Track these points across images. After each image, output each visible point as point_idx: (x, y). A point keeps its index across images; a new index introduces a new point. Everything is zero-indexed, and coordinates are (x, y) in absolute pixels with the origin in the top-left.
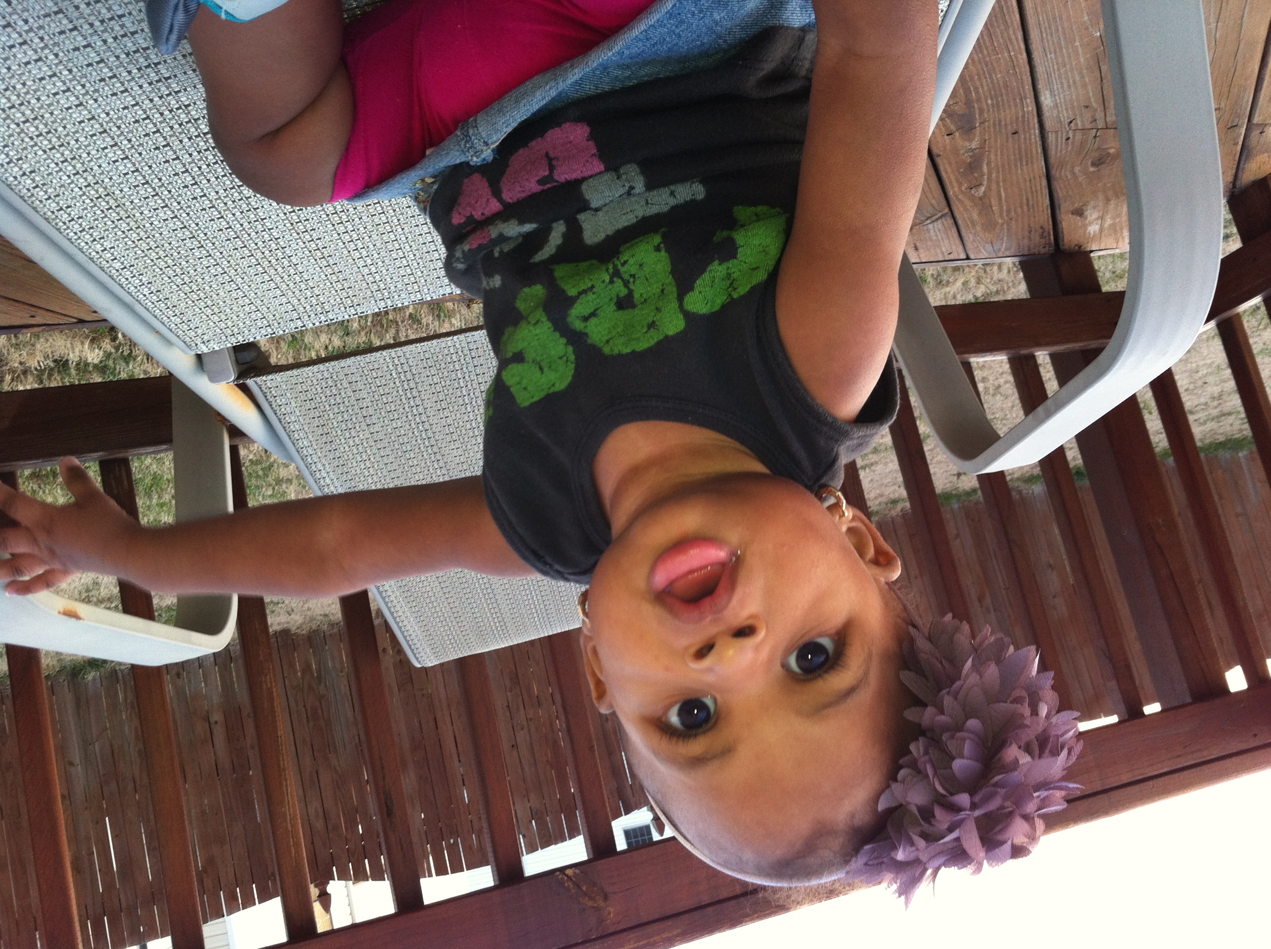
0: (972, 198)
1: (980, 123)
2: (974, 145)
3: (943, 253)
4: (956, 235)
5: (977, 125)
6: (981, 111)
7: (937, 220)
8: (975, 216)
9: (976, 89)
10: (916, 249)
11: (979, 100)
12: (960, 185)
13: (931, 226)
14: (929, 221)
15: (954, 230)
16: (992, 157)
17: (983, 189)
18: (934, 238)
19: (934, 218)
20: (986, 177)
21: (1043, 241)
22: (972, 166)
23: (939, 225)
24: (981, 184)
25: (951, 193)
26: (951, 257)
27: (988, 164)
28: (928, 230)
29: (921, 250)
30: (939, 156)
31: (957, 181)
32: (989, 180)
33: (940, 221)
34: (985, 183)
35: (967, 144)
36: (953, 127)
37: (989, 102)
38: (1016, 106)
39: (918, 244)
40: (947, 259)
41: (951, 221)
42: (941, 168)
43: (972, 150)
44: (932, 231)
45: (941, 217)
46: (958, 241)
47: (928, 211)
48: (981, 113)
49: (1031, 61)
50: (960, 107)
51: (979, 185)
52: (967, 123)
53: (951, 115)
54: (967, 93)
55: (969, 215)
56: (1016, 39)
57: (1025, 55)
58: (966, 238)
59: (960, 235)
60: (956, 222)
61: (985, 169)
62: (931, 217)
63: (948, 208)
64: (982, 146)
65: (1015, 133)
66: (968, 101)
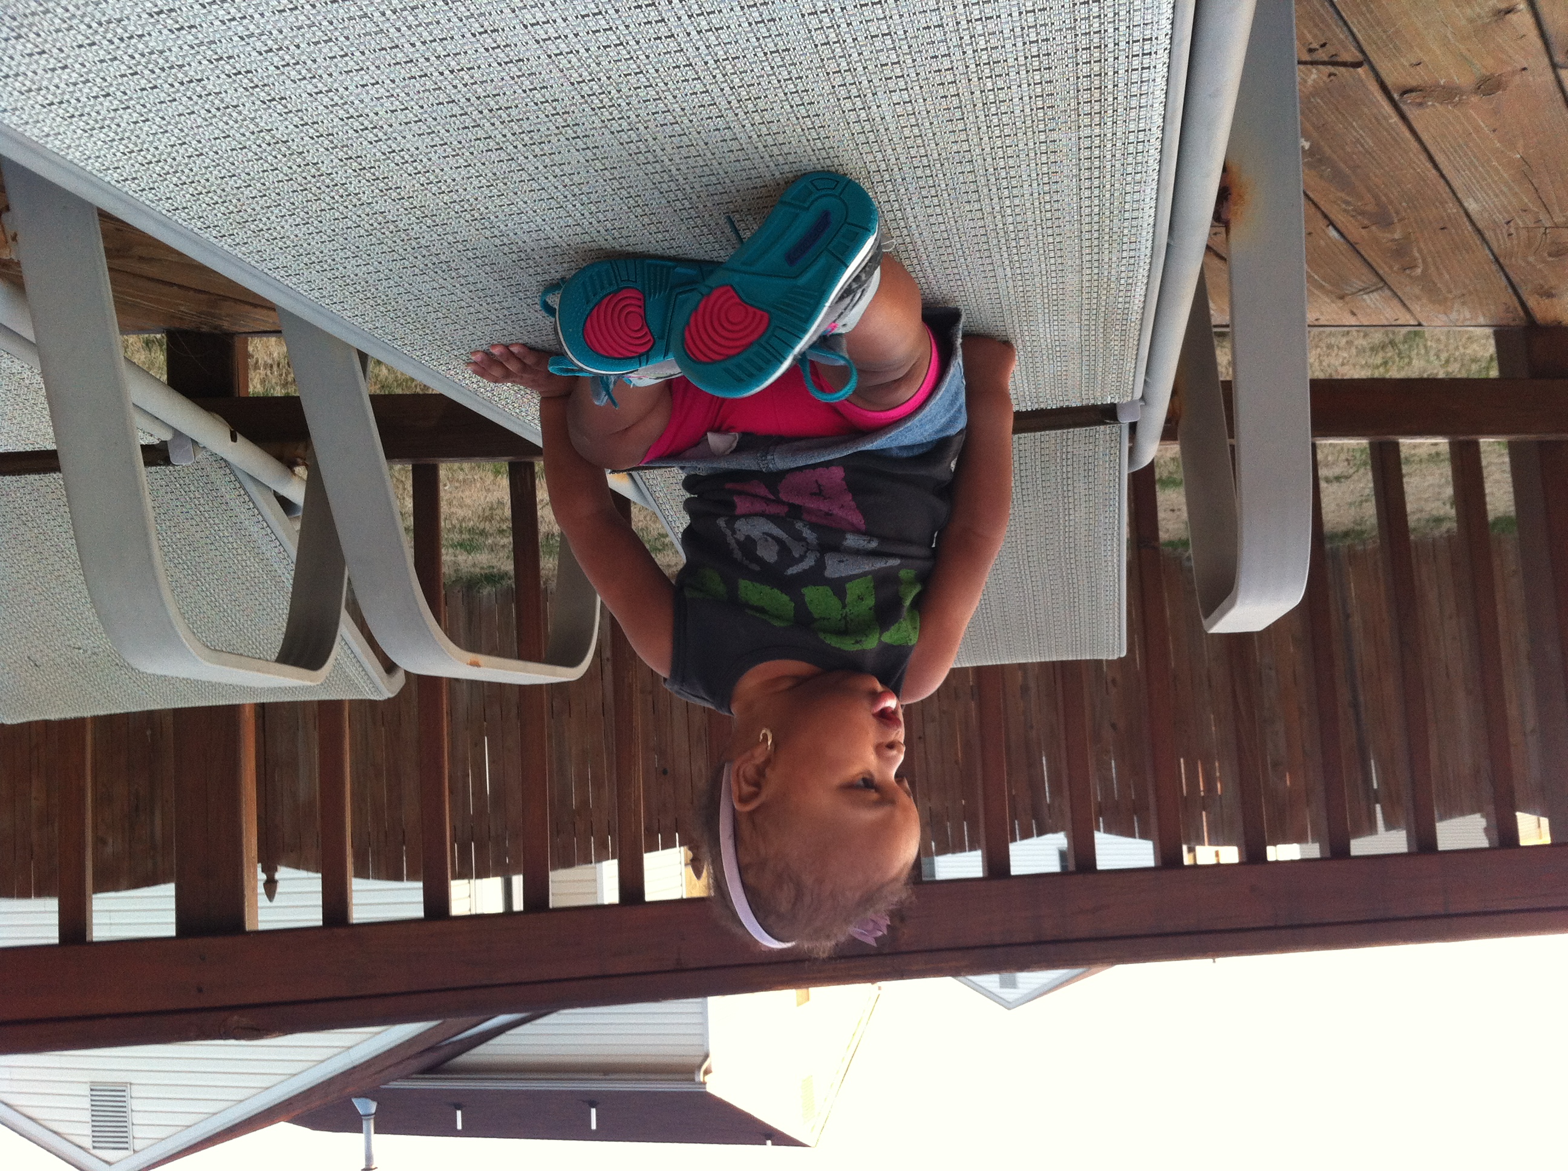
0: (1410, 276)
1: (1400, 220)
2: (1397, 236)
3: (1387, 319)
4: (1399, 305)
5: (1396, 220)
6: (1397, 211)
7: (1372, 291)
8: (1417, 291)
9: (1386, 195)
10: (1353, 314)
11: (1391, 202)
12: (1391, 267)
13: (1365, 297)
14: (1362, 293)
15: (1396, 302)
16: (1422, 245)
17: (1419, 271)
18: (1372, 306)
19: (1368, 290)
20: (1420, 261)
21: (1511, 315)
22: (1401, 252)
24: (1416, 266)
25: (1381, 272)
26: (1398, 322)
27: (1420, 251)
28: (1364, 300)
29: (1359, 316)
30: (1357, 243)
31: (1385, 263)
32: (1424, 261)
33: (1375, 294)
34: (1421, 265)
35: (1388, 235)
36: (1366, 222)
37: (1404, 204)
38: (1437, 208)
39: (1355, 311)
40: (1394, 323)
41: (1387, 292)
42: (1363, 253)
43: (1394, 240)
44: (1368, 301)
45: (1377, 290)
46: (1403, 310)
47: (1358, 284)
48: (1397, 213)
49: (1443, 176)
50: (1371, 208)
51: (1413, 267)
52: (1383, 219)
53: (1363, 213)
54: (1376, 197)
55: (1409, 290)
56: (1420, 160)
57: (1434, 171)
58: (1412, 308)
59: (1404, 305)
60: (1395, 294)
61: (1417, 255)
62: (1363, 290)
63: (1382, 282)
64: (1407, 237)
65: (1443, 228)
66: (1378, 203)
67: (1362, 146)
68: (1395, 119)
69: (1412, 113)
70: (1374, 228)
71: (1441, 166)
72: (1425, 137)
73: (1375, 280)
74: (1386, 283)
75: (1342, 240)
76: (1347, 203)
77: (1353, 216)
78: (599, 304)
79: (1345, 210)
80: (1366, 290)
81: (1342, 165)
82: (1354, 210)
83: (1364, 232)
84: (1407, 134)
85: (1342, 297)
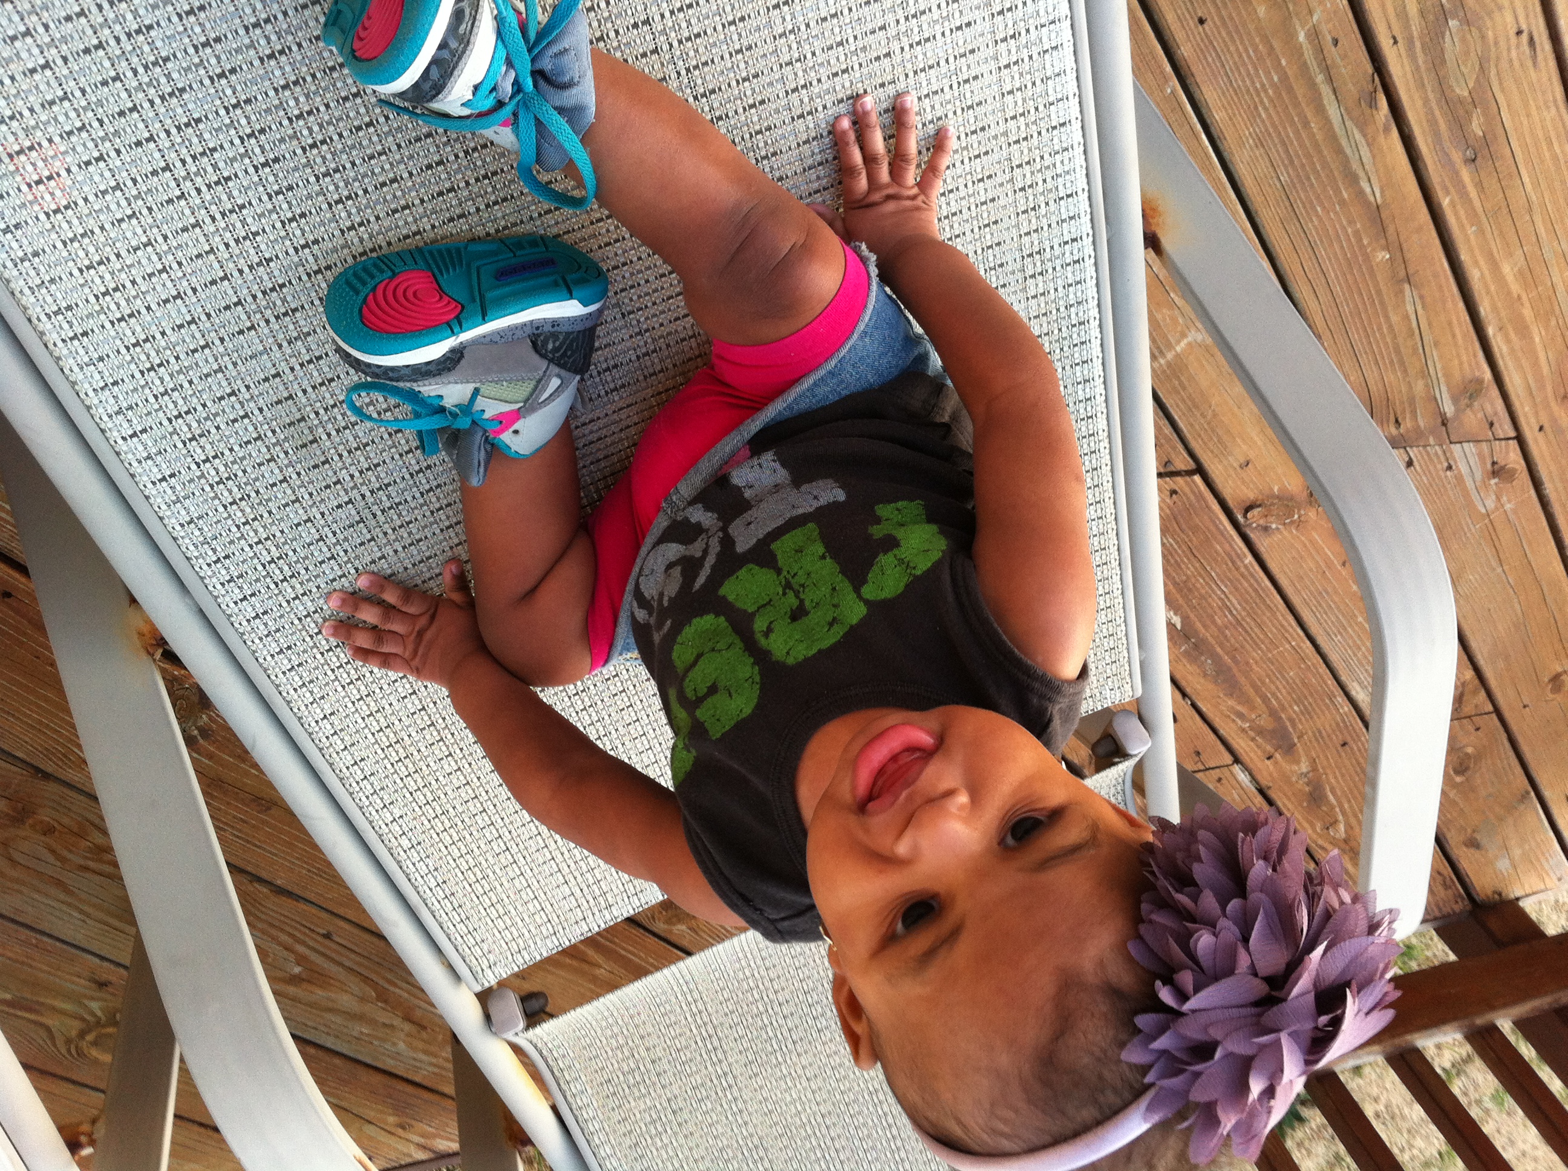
0: (1334, 843)
1: (1299, 738)
2: (1304, 767)
5: (1296, 740)
6: (1292, 722)
9: (1273, 694)
11: (1283, 709)
12: (1313, 826)
16: (1333, 781)
17: (1342, 827)
20: (1337, 810)
21: (1450, 892)
22: (1315, 797)
24: (1336, 822)
27: (1333, 791)
30: (1269, 788)
31: (1305, 819)
32: (1344, 813)
34: (1341, 818)
35: (1295, 767)
36: (1269, 748)
37: (1296, 708)
38: (1328, 708)
42: (1282, 806)
43: (1305, 775)
48: (1294, 726)
49: (1320, 652)
50: (1265, 721)
52: (1283, 740)
53: (1260, 732)
54: (1265, 700)
56: (1290, 625)
57: (1308, 643)
61: (1331, 797)
64: (1313, 768)
65: (1344, 745)
66: (1273, 714)
67: (1231, 612)
68: (1249, 559)
69: (1263, 544)
70: (1278, 757)
71: (1314, 634)
72: (1283, 582)
76: (1241, 716)
77: (1253, 739)
78: (372, 291)
79: (1243, 730)
81: (1219, 650)
82: (1251, 728)
83: (1270, 765)
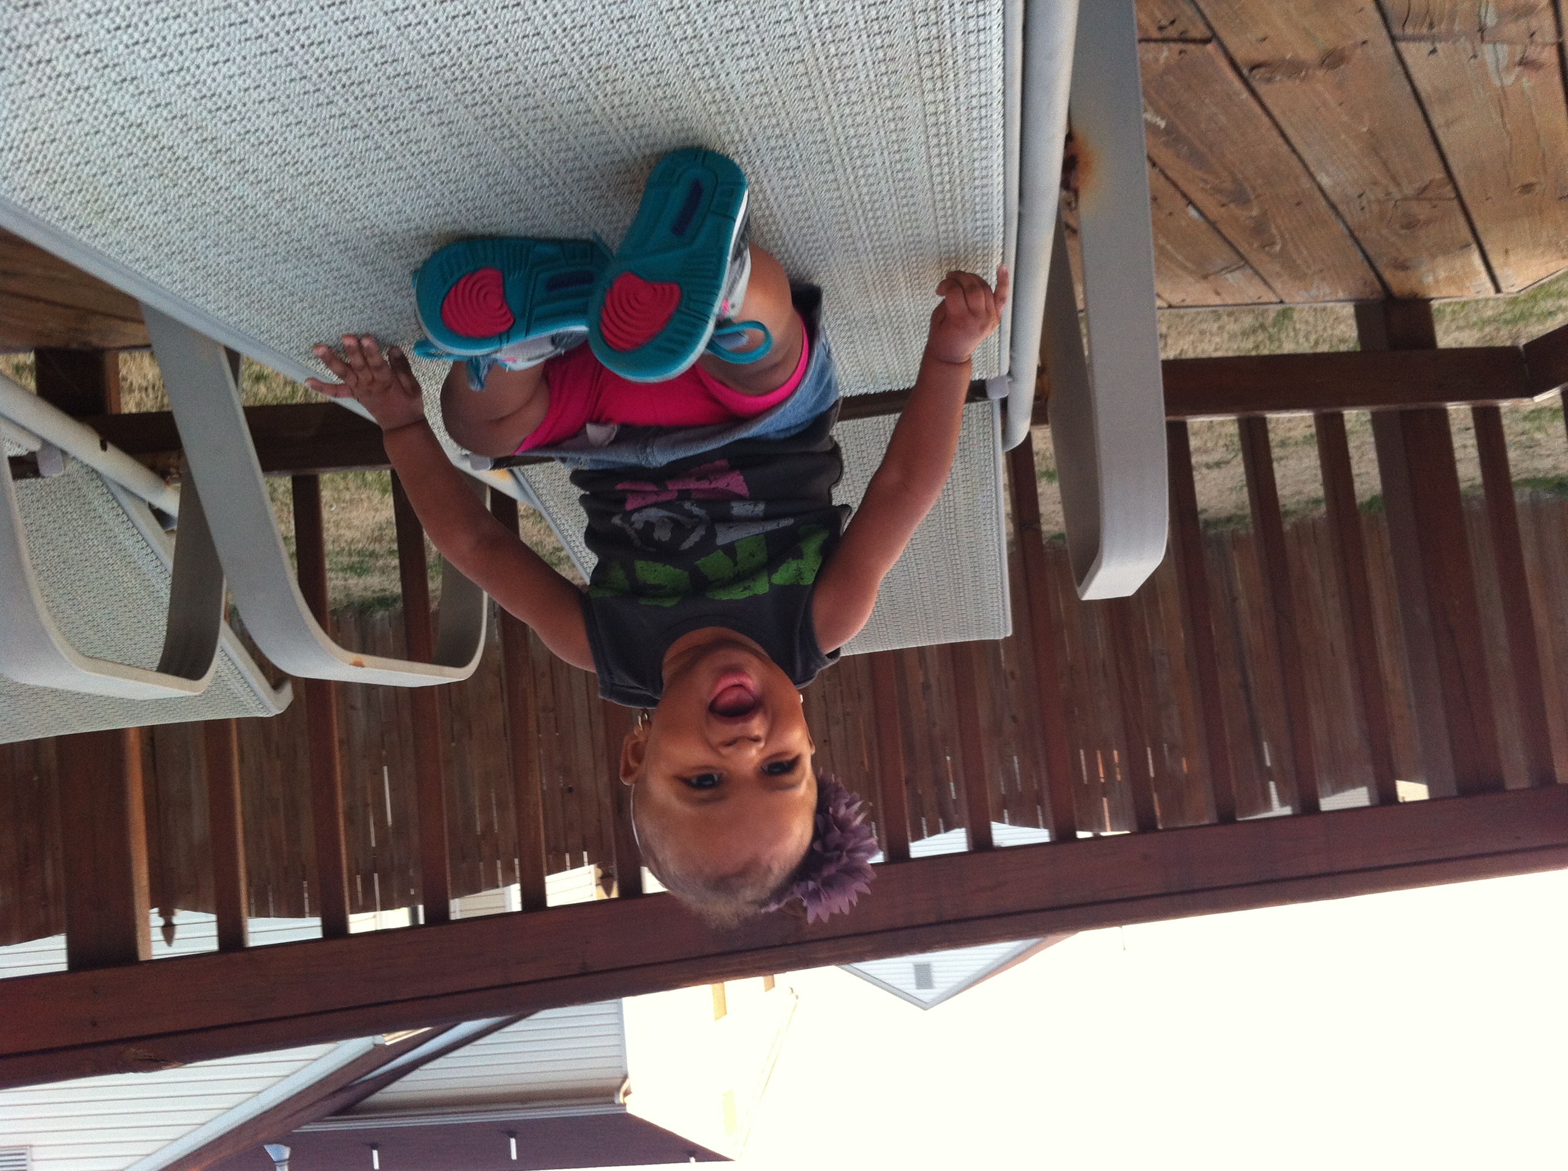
0: (1268, 253)
1: (1256, 197)
2: (1254, 213)
3: (1251, 298)
4: (1262, 283)
5: (1253, 197)
6: (1254, 189)
7: (1234, 270)
8: (1277, 267)
9: (1241, 172)
10: (1218, 293)
11: (1247, 179)
12: (1250, 244)
13: (1228, 276)
14: (1224, 272)
15: (1258, 280)
16: (1279, 222)
17: (1278, 248)
18: (1235, 284)
19: (1230, 269)
20: (1278, 237)
21: (1368, 289)
22: (1259, 229)
23: (1238, 274)
25: (1241, 250)
26: (1261, 301)
27: (1278, 227)
28: (1227, 279)
29: (1224, 295)
30: (1216, 222)
31: (1245, 241)
32: (1282, 236)
34: (1278, 239)
35: (1246, 213)
36: (1224, 200)
37: (1259, 181)
38: (1291, 183)
39: (1219, 290)
40: (1258, 302)
41: (1249, 271)
42: (1224, 232)
43: (1252, 217)
44: (1231, 280)
45: (1239, 268)
46: (1266, 288)
47: (1220, 263)
49: (1294, 151)
50: (1228, 185)
51: (1273, 244)
52: (1240, 197)
53: (1219, 191)
54: (1233, 175)
55: (1270, 268)
56: (1272, 136)
57: (1286, 147)
58: (1274, 286)
59: (1266, 283)
60: (1257, 273)
61: (1274, 231)
62: (1226, 268)
63: (1243, 261)
64: (1264, 213)
65: (1298, 204)
66: (1235, 180)
67: (1216, 123)
68: (1244, 96)
69: (1261, 88)
70: (1232, 206)
71: (1293, 141)
72: (1275, 111)
73: (1236, 258)
74: (1247, 262)
75: (1201, 220)
76: (1205, 181)
77: (1210, 194)
78: (457, 284)
79: (1204, 189)
80: (1228, 269)
81: (1197, 143)
82: (1213, 188)
83: (1223, 210)
84: (1258, 110)
85: (1205, 277)
